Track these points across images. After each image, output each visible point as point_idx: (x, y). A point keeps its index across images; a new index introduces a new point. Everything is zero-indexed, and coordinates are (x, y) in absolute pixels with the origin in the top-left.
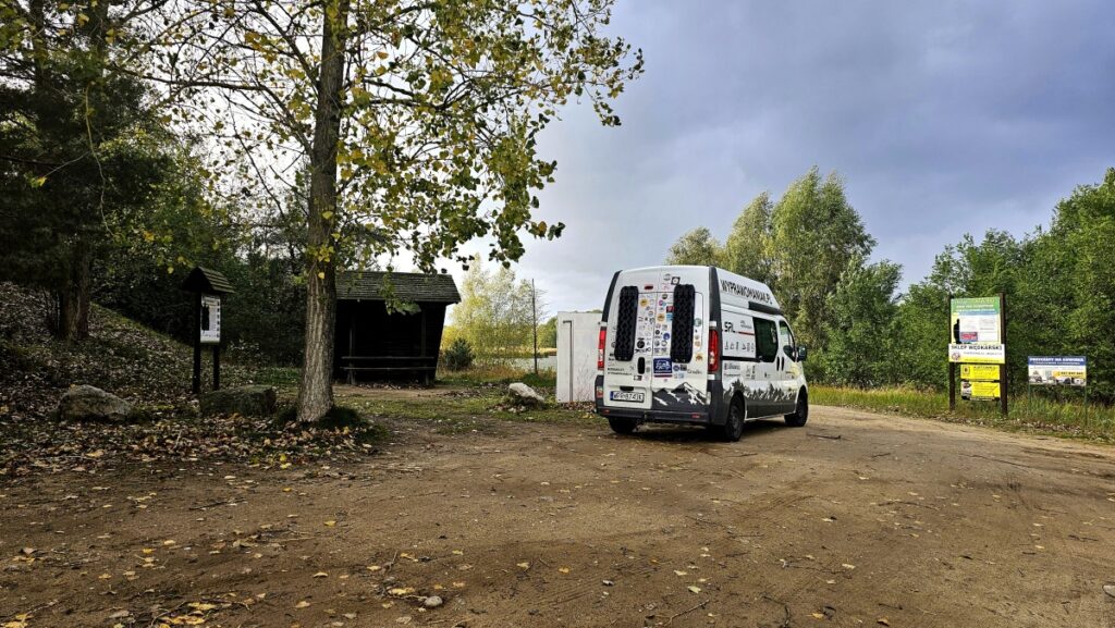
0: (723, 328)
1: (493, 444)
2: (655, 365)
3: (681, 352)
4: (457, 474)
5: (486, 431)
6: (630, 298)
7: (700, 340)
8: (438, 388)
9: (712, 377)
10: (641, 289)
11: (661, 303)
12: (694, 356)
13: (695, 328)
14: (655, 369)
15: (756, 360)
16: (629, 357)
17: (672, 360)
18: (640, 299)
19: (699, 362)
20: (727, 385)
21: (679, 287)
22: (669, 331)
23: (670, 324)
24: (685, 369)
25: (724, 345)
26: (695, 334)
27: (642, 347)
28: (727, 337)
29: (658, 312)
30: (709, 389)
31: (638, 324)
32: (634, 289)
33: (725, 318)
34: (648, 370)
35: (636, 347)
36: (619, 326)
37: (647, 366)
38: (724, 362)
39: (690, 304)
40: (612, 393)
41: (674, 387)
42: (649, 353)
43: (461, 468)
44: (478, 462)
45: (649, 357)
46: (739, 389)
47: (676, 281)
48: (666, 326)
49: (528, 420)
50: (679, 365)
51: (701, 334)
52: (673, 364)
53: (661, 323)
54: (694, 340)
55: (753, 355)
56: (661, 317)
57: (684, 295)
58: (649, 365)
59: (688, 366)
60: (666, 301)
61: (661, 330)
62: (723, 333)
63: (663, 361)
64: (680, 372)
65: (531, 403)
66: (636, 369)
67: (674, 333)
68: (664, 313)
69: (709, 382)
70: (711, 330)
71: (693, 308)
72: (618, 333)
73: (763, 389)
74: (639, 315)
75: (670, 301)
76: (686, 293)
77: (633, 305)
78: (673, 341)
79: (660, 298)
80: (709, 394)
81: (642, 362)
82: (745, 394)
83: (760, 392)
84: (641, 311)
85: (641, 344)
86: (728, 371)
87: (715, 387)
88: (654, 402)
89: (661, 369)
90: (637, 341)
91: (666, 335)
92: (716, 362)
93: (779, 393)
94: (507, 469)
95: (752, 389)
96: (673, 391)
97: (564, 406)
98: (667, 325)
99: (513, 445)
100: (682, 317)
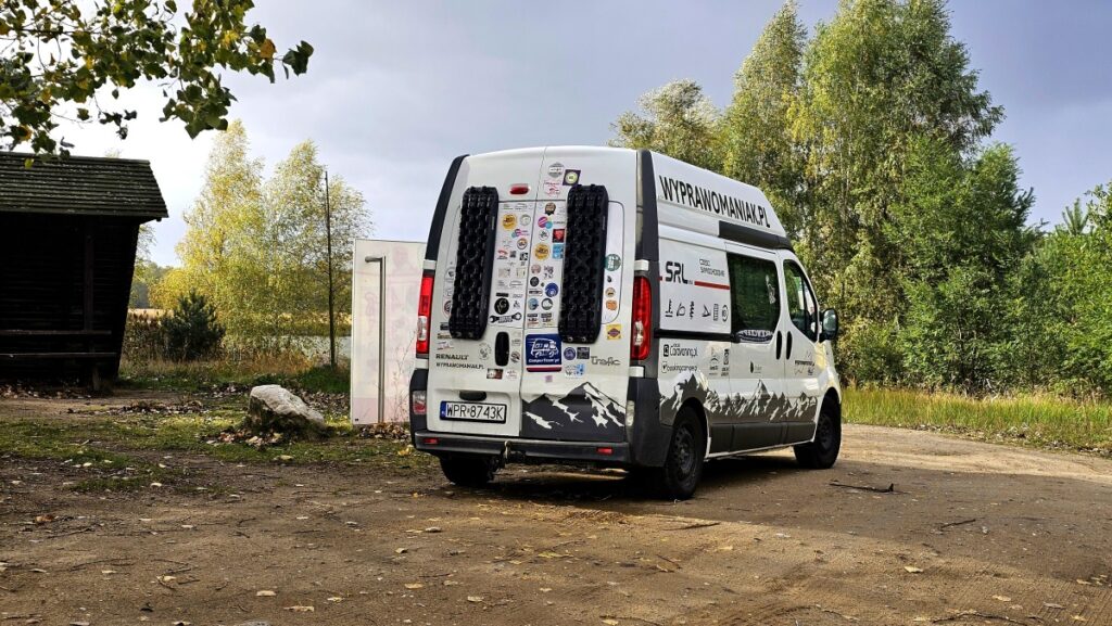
0: (663, 273)
1: (184, 511)
2: (528, 347)
3: (580, 322)
4: (80, 578)
5: (181, 485)
6: (481, 212)
7: (615, 298)
8: (118, 396)
9: (639, 372)
10: (504, 193)
11: (543, 223)
12: (604, 330)
13: (607, 273)
14: (529, 356)
15: (733, 338)
16: (478, 334)
17: (560, 338)
18: (502, 214)
19: (614, 341)
20: (669, 386)
21: (577, 190)
22: (557, 278)
23: (558, 265)
24: (585, 355)
25: (664, 308)
26: (607, 285)
27: (504, 310)
28: (668, 291)
29: (537, 242)
30: (631, 395)
31: (498, 265)
32: (489, 194)
33: (666, 253)
34: (516, 356)
35: (492, 312)
36: (458, 269)
37: (512, 349)
38: (663, 342)
39: (598, 225)
40: (443, 404)
41: (565, 392)
42: (518, 324)
43: (96, 562)
44: (137, 551)
45: (517, 331)
46: (693, 396)
47: (572, 178)
48: (551, 270)
49: (280, 462)
50: (575, 347)
51: (618, 287)
52: (564, 347)
53: (543, 263)
54: (606, 298)
55: (726, 329)
56: (542, 251)
57: (588, 207)
58: (517, 348)
59: (594, 349)
60: (551, 218)
61: (540, 276)
62: (663, 284)
63: (543, 339)
64: (576, 361)
65: (294, 427)
66: (492, 356)
67: (565, 285)
68: (549, 242)
69: (633, 381)
70: (638, 278)
71: (605, 233)
72: (457, 283)
73: (747, 394)
74: (499, 246)
75: (560, 219)
76: (590, 204)
77: (486, 225)
78: (564, 300)
79: (541, 213)
80: (631, 407)
81: (503, 340)
82: (707, 405)
83: (740, 401)
84: (504, 238)
85: (503, 306)
86: (672, 360)
87: (641, 391)
88: (526, 421)
89: (541, 358)
90: (494, 299)
91: (552, 287)
92: (645, 343)
93: (780, 402)
94: (193, 564)
95: (722, 396)
96: (562, 401)
97: (364, 432)
98: (553, 268)
99: (227, 514)
100: (581, 252)
